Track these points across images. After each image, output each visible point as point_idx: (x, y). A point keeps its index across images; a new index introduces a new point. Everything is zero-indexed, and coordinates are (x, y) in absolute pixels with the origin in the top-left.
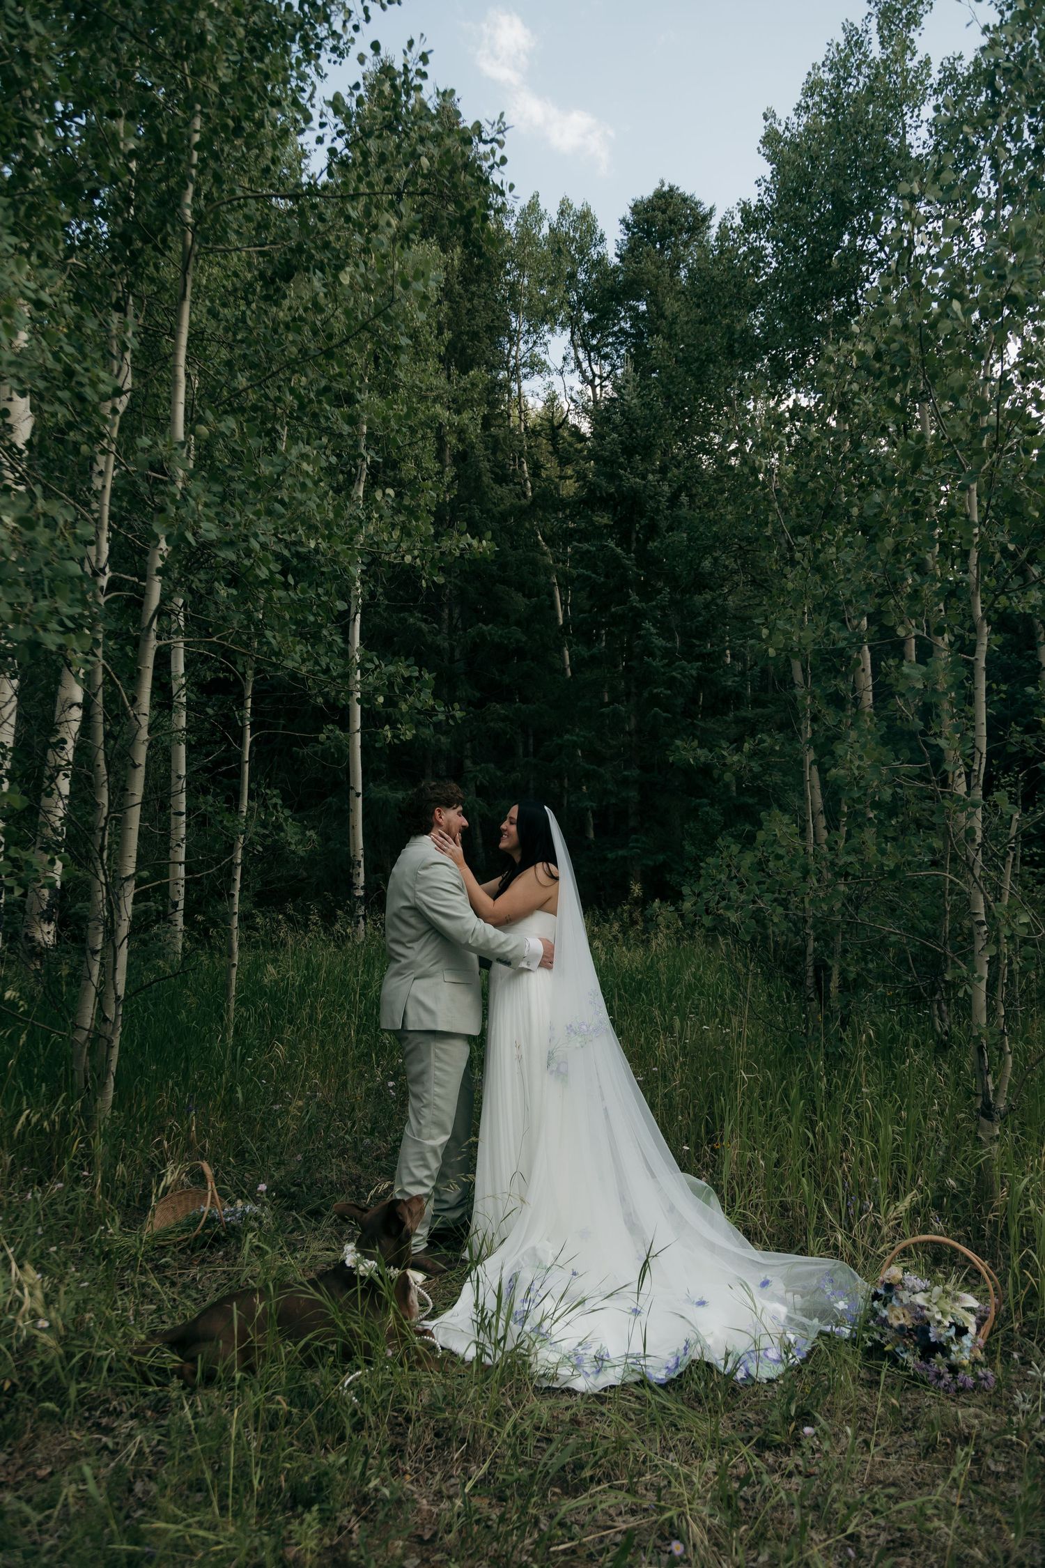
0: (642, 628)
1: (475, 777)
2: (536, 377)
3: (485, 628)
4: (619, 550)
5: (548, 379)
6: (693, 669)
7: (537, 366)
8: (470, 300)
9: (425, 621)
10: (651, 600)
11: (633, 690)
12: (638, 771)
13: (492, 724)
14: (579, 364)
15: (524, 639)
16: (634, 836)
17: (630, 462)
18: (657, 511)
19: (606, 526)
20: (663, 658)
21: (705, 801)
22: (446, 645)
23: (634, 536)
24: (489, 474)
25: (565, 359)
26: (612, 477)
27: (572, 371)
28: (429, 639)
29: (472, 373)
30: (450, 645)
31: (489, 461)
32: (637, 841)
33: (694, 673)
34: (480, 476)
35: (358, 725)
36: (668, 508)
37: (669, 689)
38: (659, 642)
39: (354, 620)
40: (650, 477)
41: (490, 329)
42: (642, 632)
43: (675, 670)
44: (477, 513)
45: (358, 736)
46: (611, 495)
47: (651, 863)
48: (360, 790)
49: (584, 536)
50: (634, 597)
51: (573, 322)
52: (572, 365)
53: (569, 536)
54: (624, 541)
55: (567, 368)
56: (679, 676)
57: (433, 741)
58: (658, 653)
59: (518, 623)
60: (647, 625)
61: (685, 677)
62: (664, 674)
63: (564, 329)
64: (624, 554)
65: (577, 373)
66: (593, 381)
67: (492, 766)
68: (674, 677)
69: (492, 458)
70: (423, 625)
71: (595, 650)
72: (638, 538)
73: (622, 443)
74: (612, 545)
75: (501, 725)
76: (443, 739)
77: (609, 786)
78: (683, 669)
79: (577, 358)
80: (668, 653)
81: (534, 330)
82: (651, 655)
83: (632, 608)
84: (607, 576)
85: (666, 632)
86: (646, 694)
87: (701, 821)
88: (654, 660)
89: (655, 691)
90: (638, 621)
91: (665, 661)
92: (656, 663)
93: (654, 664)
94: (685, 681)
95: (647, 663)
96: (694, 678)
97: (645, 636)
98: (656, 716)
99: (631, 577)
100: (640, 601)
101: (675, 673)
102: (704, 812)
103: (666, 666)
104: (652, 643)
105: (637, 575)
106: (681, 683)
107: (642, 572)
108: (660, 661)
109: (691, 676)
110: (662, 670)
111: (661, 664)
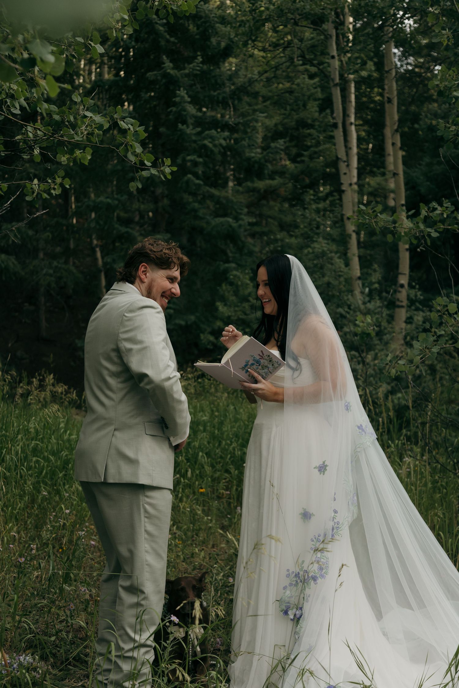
0: (175, 96)
6: (222, 138)
10: (184, 68)
21: (233, 265)
33: (223, 143)
37: (200, 156)
38: (191, 109)
42: (177, 99)
43: (205, 138)
47: (183, 323)
50: (168, 64)
56: (210, 145)
58: (190, 121)
60: (182, 93)
61: (215, 146)
62: (195, 142)
68: (205, 146)
78: (212, 138)
80: (199, 122)
82: (184, 122)
83: (166, 75)
85: (196, 101)
87: (231, 284)
88: (188, 127)
89: (189, 158)
90: (171, 88)
91: (199, 129)
92: (189, 130)
93: (188, 131)
94: (216, 150)
95: (181, 130)
96: (224, 148)
97: (180, 103)
98: (187, 182)
99: (163, 43)
100: (173, 69)
101: (206, 142)
102: (235, 276)
103: (199, 134)
104: (185, 111)
105: (168, 41)
106: (212, 151)
107: (172, 39)
108: (194, 128)
109: (221, 145)
110: (194, 138)
111: (194, 132)
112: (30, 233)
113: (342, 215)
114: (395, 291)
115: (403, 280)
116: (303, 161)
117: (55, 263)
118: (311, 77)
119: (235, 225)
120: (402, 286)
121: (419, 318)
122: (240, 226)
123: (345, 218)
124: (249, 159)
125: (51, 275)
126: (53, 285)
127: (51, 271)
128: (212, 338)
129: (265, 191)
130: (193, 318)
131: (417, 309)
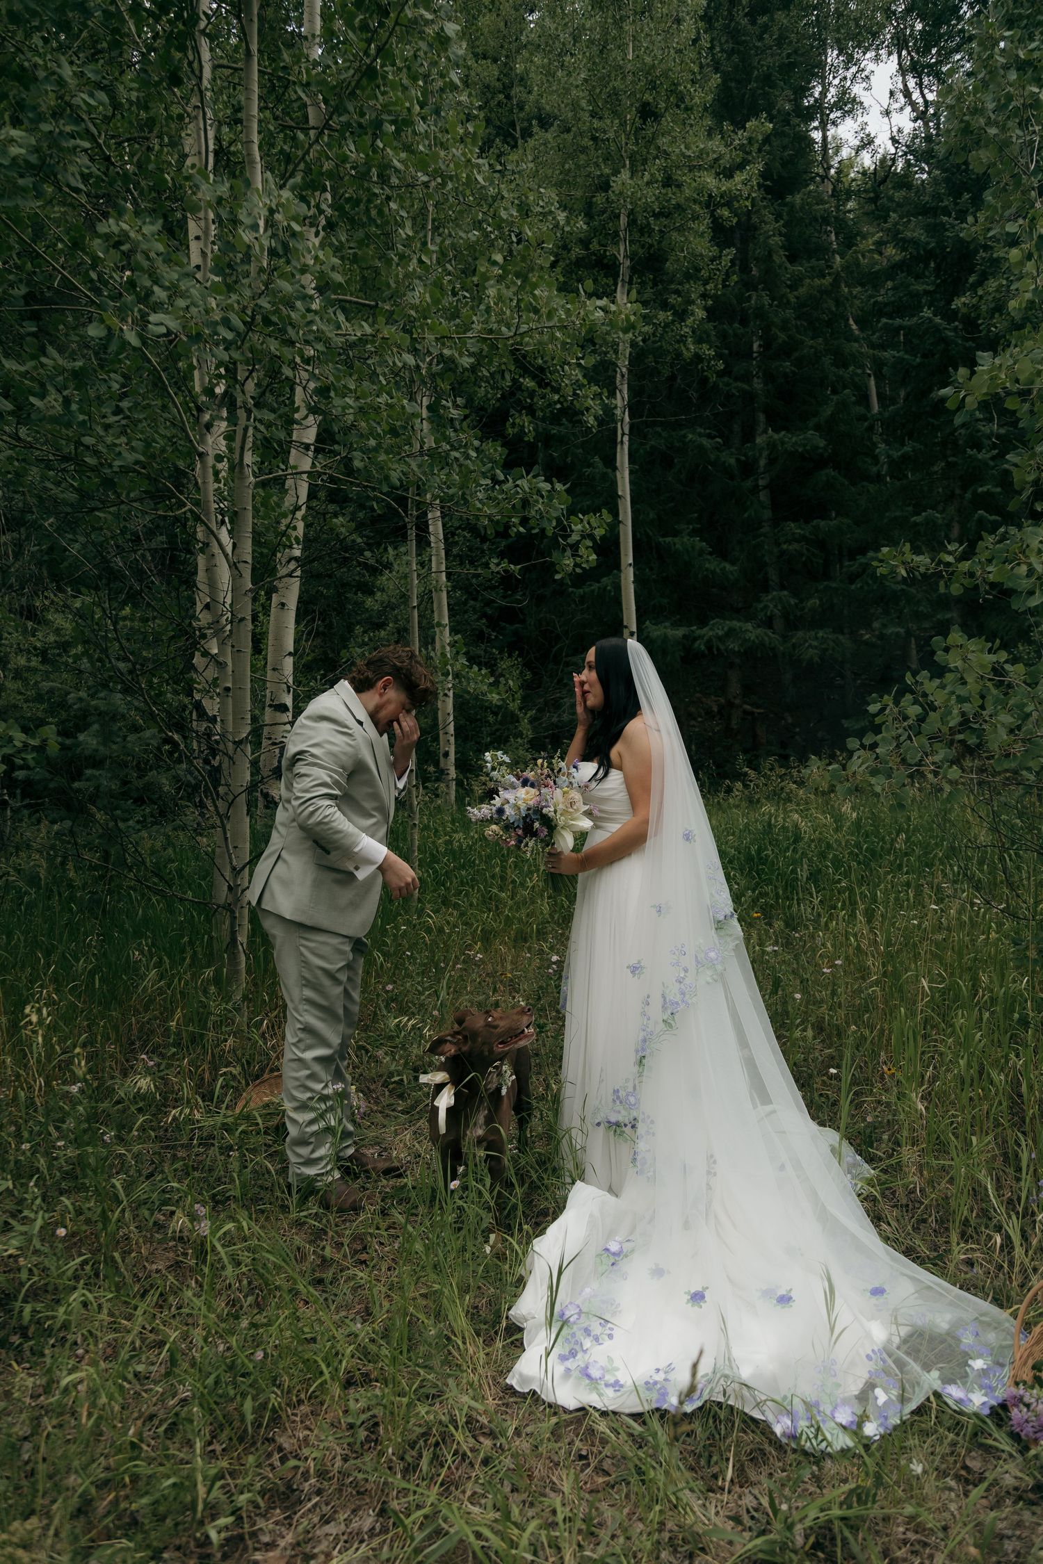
1: (766, 607)
2: (849, 121)
3: (776, 436)
4: (938, 320)
5: (860, 119)
7: (847, 104)
8: (761, 38)
9: (710, 436)
11: (958, 491)
13: (785, 547)
14: (907, 93)
15: (822, 443)
17: (956, 204)
19: (926, 292)
22: (732, 461)
24: (782, 252)
25: (892, 93)
26: (935, 230)
27: (902, 109)
28: (713, 457)
29: (748, 125)
30: (738, 460)
31: (780, 235)
34: (770, 255)
35: (631, 561)
39: (622, 442)
41: (787, 68)
44: (766, 301)
45: (631, 570)
46: (931, 251)
48: (634, 629)
49: (899, 309)
51: (900, 42)
52: (902, 100)
53: (880, 311)
55: (897, 106)
57: (718, 570)
59: (817, 428)
62: (993, 468)
63: (890, 54)
64: (944, 324)
65: (909, 109)
66: (924, 113)
67: (785, 593)
69: (784, 230)
70: (706, 442)
71: (907, 449)
73: (947, 180)
75: (795, 547)
76: (728, 566)
77: (921, 608)
79: (905, 85)
81: (850, 61)
82: (978, 446)
84: (924, 356)
86: (968, 495)
88: (979, 452)
89: (980, 490)
91: (995, 452)
92: (983, 455)
93: (980, 456)
95: (970, 456)
98: (981, 521)
104: (978, 431)
108: (988, 452)
111: (988, 456)
112: (793, 601)
117: (820, 634)
125: (816, 648)
126: (816, 659)
127: (815, 643)
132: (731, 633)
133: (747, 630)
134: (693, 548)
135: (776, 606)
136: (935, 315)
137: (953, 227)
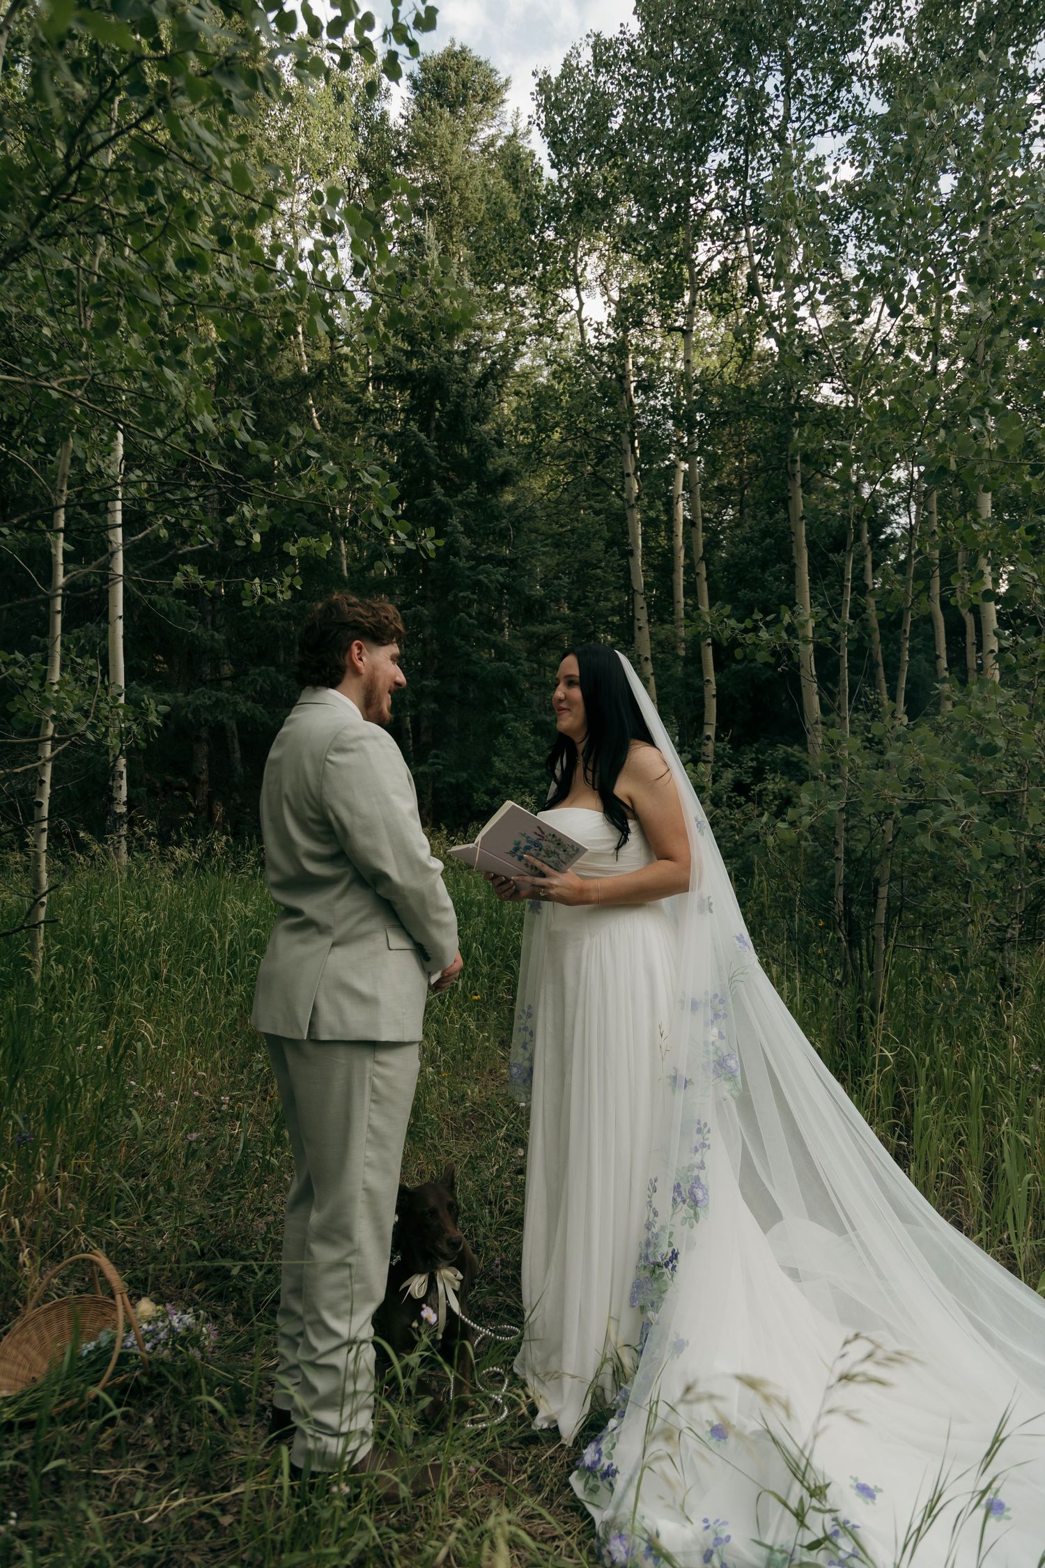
0: (447, 525)
4: (422, 435)
6: (499, 574)
10: (457, 496)
11: (429, 594)
12: (436, 683)
16: (434, 751)
17: (433, 339)
18: (463, 396)
20: (468, 558)
21: (511, 716)
23: (433, 425)
32: (436, 756)
33: (501, 579)
35: (119, 611)
36: (476, 394)
37: (474, 593)
38: (465, 541)
40: (456, 358)
42: (449, 529)
43: (479, 573)
45: (120, 623)
46: (410, 374)
47: (453, 781)
48: (122, 687)
50: (438, 490)
54: (424, 426)
56: (486, 581)
58: (463, 553)
60: (454, 521)
61: (491, 581)
62: (469, 577)
67: (273, 669)
68: (479, 581)
72: (438, 427)
74: (415, 429)
78: (488, 573)
80: (473, 555)
82: (456, 554)
83: (436, 502)
84: (404, 465)
85: (469, 532)
86: (450, 598)
87: (509, 736)
89: (461, 595)
90: (443, 516)
91: (473, 563)
92: (463, 564)
94: (492, 586)
96: (500, 584)
97: (452, 533)
98: (460, 623)
99: (433, 468)
100: (444, 495)
101: (481, 577)
102: (514, 727)
103: (471, 568)
104: (457, 541)
105: (439, 467)
106: (488, 587)
107: (444, 464)
108: (468, 561)
109: (498, 581)
110: (467, 573)
111: (467, 565)
113: (639, 656)
114: (700, 745)
115: (710, 731)
116: (586, 605)
118: (597, 513)
119: (513, 670)
120: (708, 738)
121: (728, 775)
122: (519, 671)
123: (642, 659)
124: (529, 597)
128: (486, 799)
129: (546, 637)
130: (465, 775)
131: (726, 766)
132: (218, 703)
133: (235, 704)
134: (179, 608)
135: (264, 681)
136: (421, 431)
137: (432, 358)
